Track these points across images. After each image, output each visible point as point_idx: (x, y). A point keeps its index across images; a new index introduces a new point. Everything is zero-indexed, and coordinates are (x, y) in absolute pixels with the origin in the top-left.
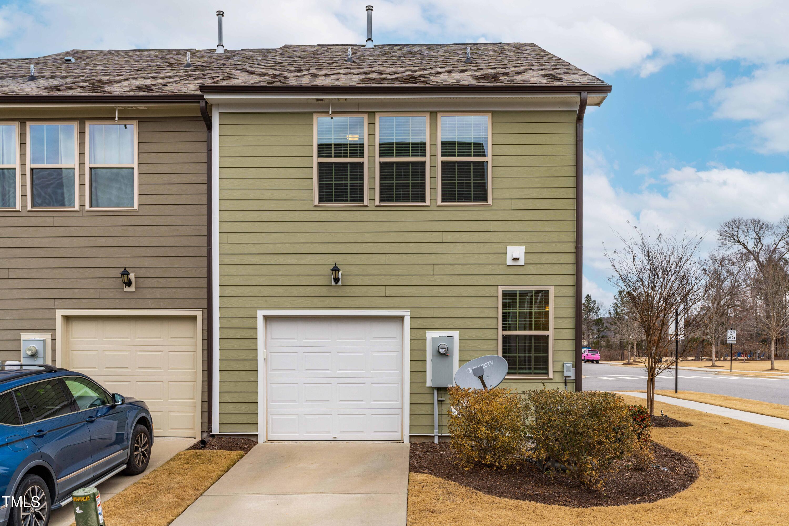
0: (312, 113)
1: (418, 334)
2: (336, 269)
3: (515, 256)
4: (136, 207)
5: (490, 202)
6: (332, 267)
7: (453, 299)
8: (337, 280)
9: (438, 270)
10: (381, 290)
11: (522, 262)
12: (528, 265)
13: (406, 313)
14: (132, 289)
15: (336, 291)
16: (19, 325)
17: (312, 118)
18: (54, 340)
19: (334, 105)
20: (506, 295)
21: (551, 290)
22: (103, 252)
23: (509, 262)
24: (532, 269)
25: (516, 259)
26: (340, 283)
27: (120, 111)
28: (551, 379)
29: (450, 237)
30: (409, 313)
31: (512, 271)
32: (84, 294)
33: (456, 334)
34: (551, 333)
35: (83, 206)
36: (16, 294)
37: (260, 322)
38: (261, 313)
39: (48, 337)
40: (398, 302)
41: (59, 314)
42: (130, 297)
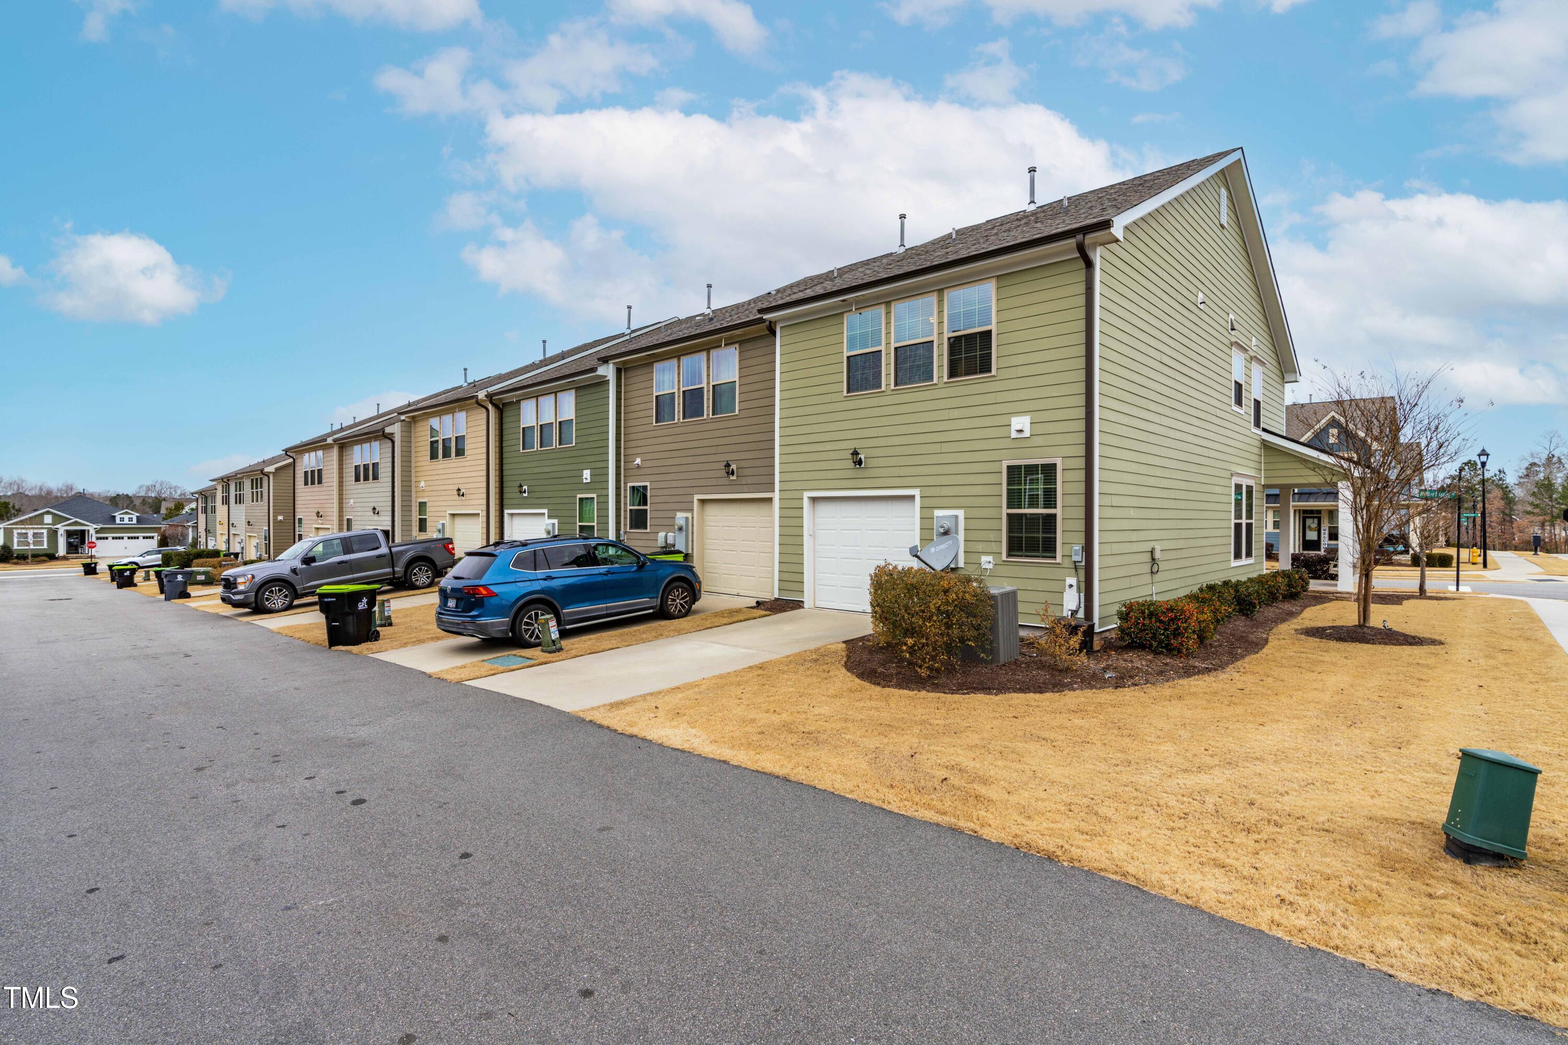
0: (843, 313)
1: (927, 513)
2: (855, 453)
3: (1019, 428)
4: (737, 412)
5: (994, 372)
6: (851, 451)
7: (959, 476)
8: (860, 462)
9: (946, 448)
10: (896, 472)
11: (1027, 434)
12: (1035, 437)
13: (916, 492)
14: (734, 478)
15: (860, 473)
16: (676, 506)
17: (843, 318)
18: (693, 518)
19: (857, 303)
20: (1010, 469)
21: (1059, 462)
22: (720, 449)
23: (1014, 435)
24: (1039, 441)
25: (1021, 431)
26: (863, 466)
27: (726, 339)
28: (1059, 564)
29: (956, 413)
30: (919, 492)
31: (1016, 444)
32: (709, 482)
33: (961, 513)
34: (1058, 511)
35: (708, 415)
36: (674, 484)
37: (806, 503)
38: (806, 495)
39: (689, 515)
40: (909, 481)
41: (696, 497)
42: (732, 484)
